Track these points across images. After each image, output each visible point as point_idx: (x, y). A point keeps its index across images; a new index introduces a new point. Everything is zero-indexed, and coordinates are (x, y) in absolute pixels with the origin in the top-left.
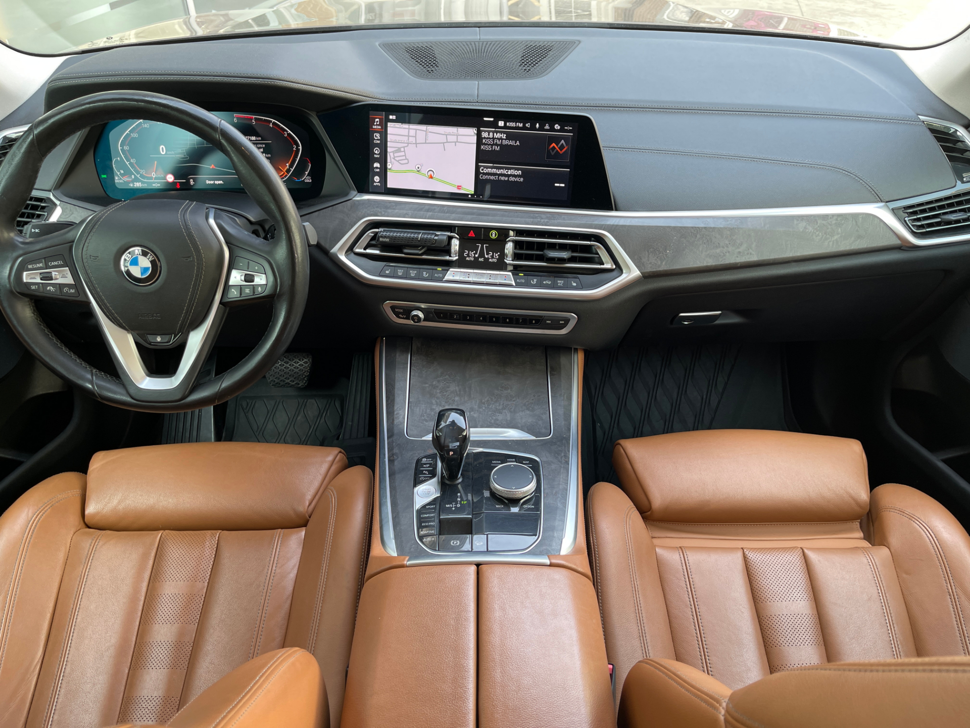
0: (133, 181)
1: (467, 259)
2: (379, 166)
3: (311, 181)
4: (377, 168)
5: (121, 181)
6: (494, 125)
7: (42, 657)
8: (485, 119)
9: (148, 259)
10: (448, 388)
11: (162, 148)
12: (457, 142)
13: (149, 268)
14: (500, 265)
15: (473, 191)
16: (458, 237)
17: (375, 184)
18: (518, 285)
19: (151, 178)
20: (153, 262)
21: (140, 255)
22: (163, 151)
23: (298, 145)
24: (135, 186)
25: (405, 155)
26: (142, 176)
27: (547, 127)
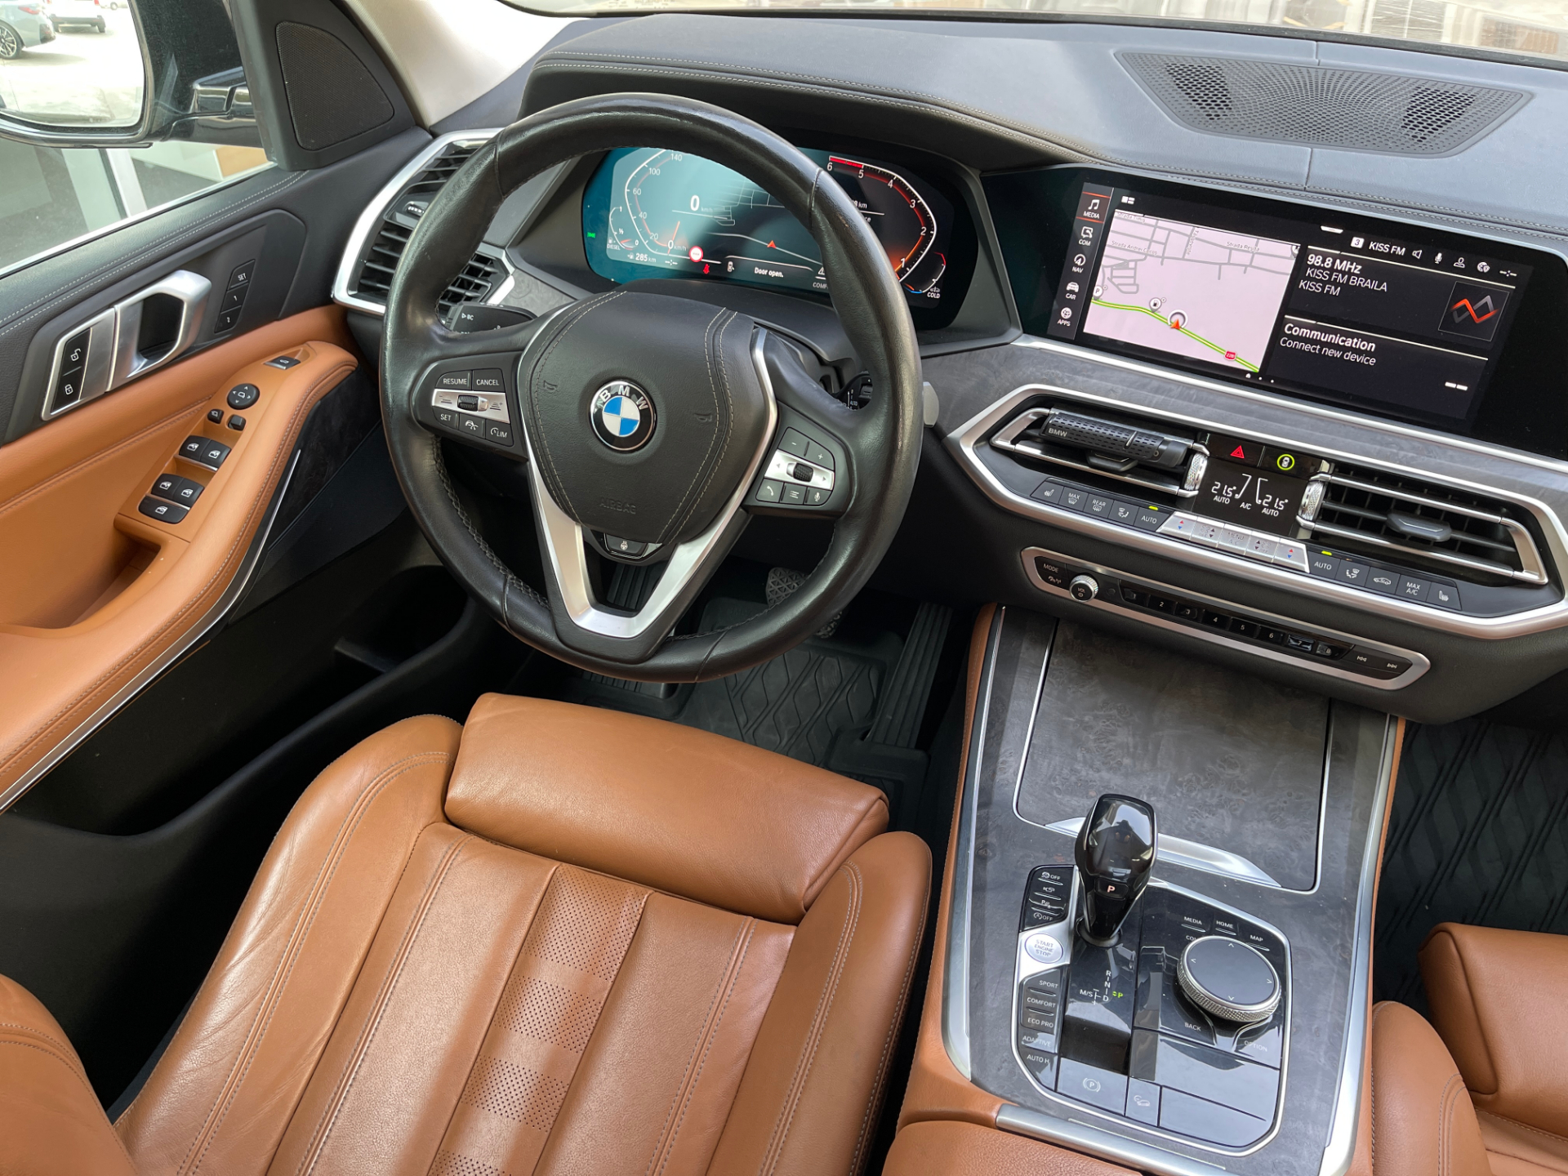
0: (635, 251)
1: (1216, 498)
2: (1077, 290)
3: (938, 296)
4: (1072, 292)
5: (616, 247)
6: (1342, 243)
7: (330, 1032)
8: (1324, 228)
9: (638, 406)
10: (1113, 735)
11: (695, 200)
12: (1251, 265)
13: (637, 421)
14: (1285, 526)
15: (1259, 367)
16: (1207, 453)
17: (1060, 322)
18: (1315, 573)
19: (665, 249)
20: (644, 414)
21: (625, 396)
22: (695, 206)
23: (930, 228)
24: (637, 259)
25: (1134, 277)
26: (652, 244)
27: (1460, 263)
